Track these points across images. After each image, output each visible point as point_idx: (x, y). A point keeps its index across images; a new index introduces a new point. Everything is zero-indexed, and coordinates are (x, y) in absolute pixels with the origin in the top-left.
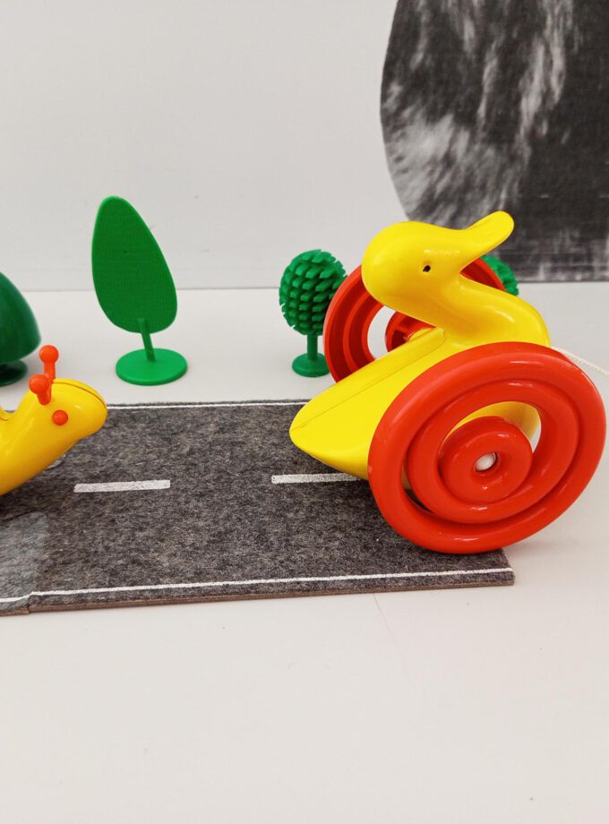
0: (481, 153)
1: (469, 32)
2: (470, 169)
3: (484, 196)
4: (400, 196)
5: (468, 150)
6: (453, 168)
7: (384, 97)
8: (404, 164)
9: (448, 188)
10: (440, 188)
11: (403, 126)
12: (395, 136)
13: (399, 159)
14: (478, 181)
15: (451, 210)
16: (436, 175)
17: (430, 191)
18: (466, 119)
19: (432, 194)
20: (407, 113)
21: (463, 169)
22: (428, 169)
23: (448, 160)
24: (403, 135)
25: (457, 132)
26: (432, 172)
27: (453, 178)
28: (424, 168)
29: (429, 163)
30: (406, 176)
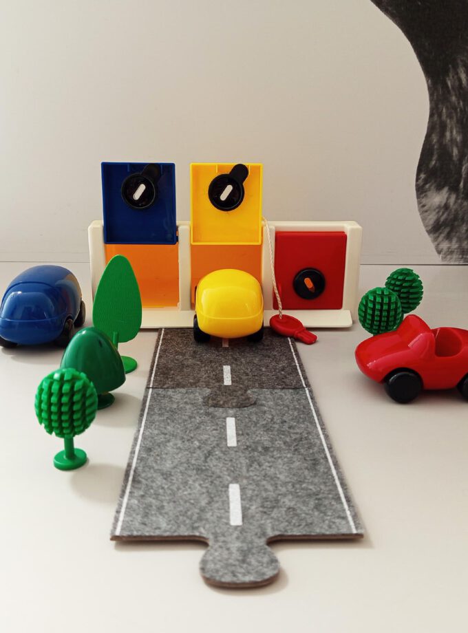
0: (462, 203)
1: (455, 152)
2: (456, 210)
3: (463, 223)
4: (424, 223)
5: (455, 202)
6: (449, 211)
7: (417, 179)
8: (426, 208)
9: (446, 219)
10: (442, 219)
11: (426, 192)
12: (422, 196)
13: (424, 206)
14: (460, 216)
15: (447, 230)
16: (441, 213)
17: (437, 221)
18: (454, 189)
19: (439, 222)
20: (427, 186)
21: (453, 210)
22: (437, 210)
23: (446, 207)
24: (426, 196)
25: (450, 194)
26: (438, 212)
27: (448, 215)
28: (435, 210)
29: (437, 208)
30: (427, 214)
